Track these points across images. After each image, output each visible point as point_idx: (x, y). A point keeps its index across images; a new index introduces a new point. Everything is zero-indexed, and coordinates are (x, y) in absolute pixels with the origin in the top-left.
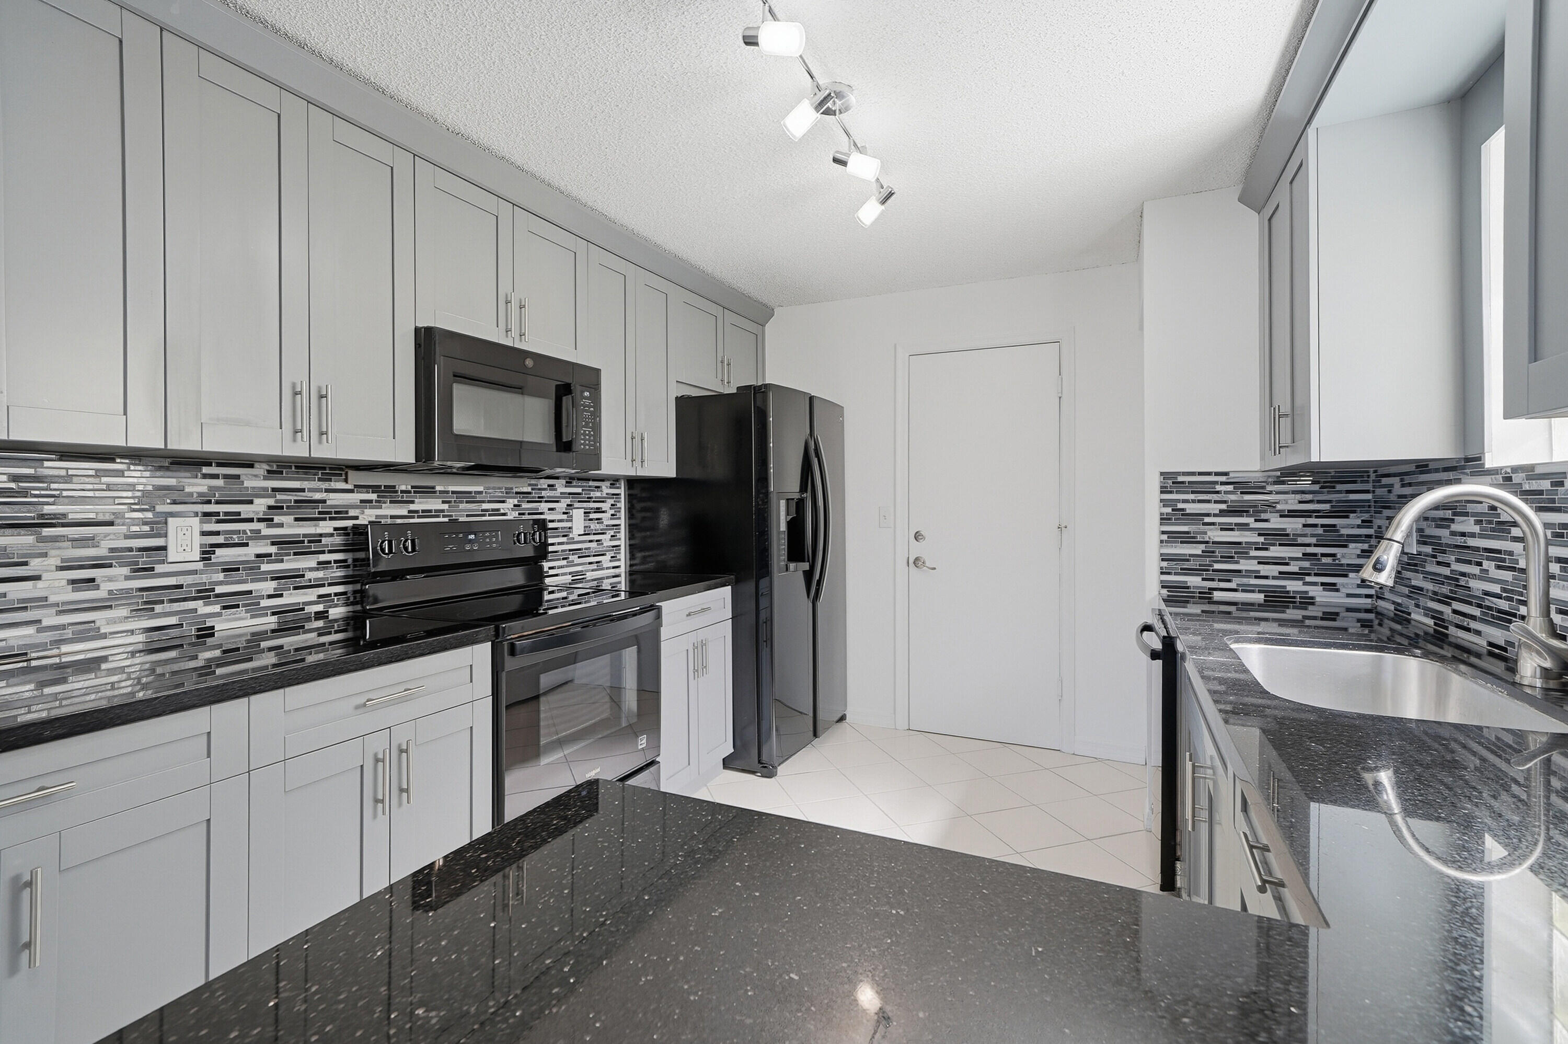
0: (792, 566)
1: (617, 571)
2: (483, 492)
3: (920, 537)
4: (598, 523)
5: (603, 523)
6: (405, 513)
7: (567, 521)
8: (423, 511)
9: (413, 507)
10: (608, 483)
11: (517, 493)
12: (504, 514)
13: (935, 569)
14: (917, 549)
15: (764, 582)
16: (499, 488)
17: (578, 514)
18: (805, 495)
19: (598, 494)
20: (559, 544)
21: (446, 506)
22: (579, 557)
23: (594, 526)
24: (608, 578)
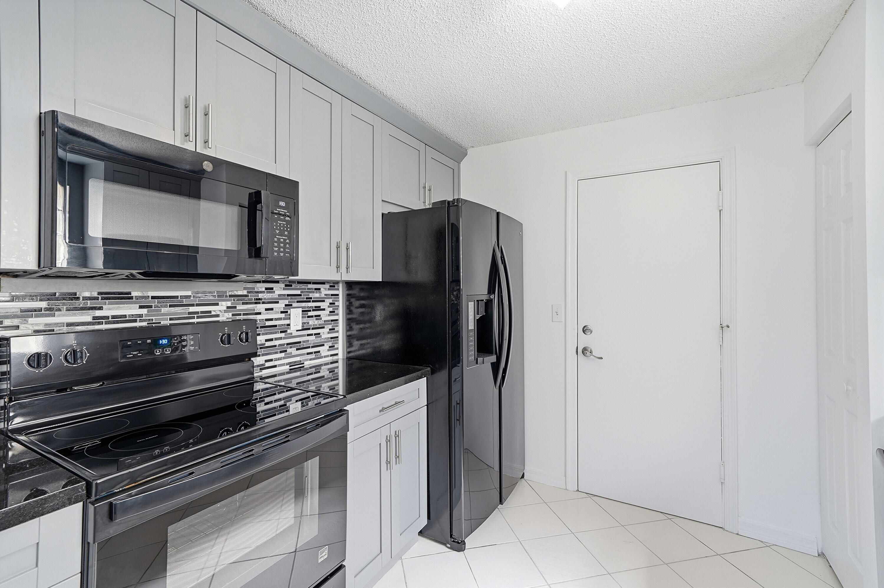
0: (480, 360)
1: (335, 358)
2: (190, 296)
3: (587, 331)
4: (316, 319)
5: (321, 319)
6: (89, 319)
7: (285, 319)
8: (113, 317)
9: (98, 313)
10: (327, 286)
11: (231, 296)
12: (218, 316)
13: (601, 358)
14: (585, 341)
15: (455, 371)
16: (210, 292)
17: (296, 314)
18: (492, 297)
19: (317, 295)
20: (276, 339)
21: (144, 311)
22: (297, 349)
23: (312, 322)
24: (326, 364)
